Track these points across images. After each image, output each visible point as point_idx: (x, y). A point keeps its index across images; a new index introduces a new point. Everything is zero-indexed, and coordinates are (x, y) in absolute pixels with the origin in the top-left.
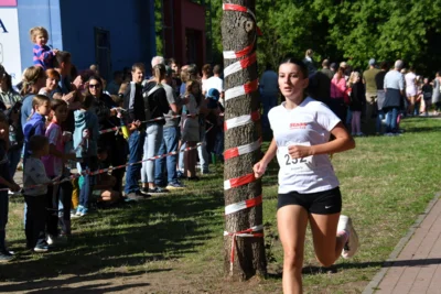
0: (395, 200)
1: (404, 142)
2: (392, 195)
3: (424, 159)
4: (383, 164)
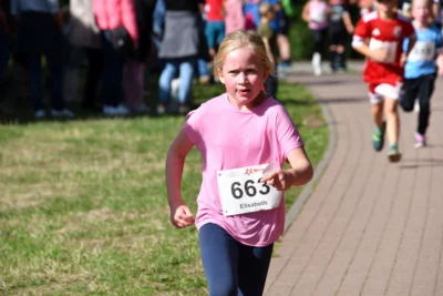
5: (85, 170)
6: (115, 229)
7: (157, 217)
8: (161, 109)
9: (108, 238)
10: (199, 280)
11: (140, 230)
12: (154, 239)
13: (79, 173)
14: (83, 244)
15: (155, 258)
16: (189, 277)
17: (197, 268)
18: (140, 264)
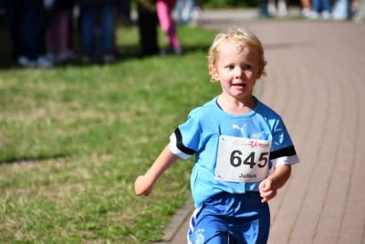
5: (9, 120)
6: (41, 178)
7: (84, 166)
9: (34, 187)
10: (126, 228)
11: (67, 179)
12: (81, 188)
13: (4, 123)
14: (8, 193)
15: (81, 207)
16: (116, 225)
17: (125, 216)
18: (67, 213)
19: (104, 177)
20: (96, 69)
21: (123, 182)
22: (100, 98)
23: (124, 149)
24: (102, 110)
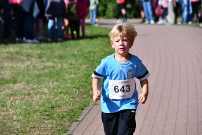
0: (53, 107)
1: (68, 49)
2: (50, 103)
3: (84, 67)
4: (46, 71)
5: (14, 66)
6: (27, 92)
7: (46, 87)
8: (49, 40)
9: (23, 96)
10: (62, 115)
11: (38, 93)
12: (44, 97)
13: (12, 67)
14: (12, 98)
15: (44, 105)
16: (58, 113)
17: (62, 110)
18: (37, 108)
19: (54, 92)
20: (54, 44)
21: (63, 95)
22: (55, 57)
23: (64, 80)
24: (56, 62)
